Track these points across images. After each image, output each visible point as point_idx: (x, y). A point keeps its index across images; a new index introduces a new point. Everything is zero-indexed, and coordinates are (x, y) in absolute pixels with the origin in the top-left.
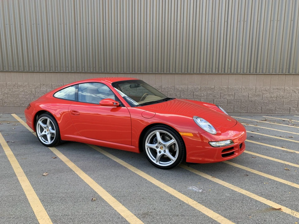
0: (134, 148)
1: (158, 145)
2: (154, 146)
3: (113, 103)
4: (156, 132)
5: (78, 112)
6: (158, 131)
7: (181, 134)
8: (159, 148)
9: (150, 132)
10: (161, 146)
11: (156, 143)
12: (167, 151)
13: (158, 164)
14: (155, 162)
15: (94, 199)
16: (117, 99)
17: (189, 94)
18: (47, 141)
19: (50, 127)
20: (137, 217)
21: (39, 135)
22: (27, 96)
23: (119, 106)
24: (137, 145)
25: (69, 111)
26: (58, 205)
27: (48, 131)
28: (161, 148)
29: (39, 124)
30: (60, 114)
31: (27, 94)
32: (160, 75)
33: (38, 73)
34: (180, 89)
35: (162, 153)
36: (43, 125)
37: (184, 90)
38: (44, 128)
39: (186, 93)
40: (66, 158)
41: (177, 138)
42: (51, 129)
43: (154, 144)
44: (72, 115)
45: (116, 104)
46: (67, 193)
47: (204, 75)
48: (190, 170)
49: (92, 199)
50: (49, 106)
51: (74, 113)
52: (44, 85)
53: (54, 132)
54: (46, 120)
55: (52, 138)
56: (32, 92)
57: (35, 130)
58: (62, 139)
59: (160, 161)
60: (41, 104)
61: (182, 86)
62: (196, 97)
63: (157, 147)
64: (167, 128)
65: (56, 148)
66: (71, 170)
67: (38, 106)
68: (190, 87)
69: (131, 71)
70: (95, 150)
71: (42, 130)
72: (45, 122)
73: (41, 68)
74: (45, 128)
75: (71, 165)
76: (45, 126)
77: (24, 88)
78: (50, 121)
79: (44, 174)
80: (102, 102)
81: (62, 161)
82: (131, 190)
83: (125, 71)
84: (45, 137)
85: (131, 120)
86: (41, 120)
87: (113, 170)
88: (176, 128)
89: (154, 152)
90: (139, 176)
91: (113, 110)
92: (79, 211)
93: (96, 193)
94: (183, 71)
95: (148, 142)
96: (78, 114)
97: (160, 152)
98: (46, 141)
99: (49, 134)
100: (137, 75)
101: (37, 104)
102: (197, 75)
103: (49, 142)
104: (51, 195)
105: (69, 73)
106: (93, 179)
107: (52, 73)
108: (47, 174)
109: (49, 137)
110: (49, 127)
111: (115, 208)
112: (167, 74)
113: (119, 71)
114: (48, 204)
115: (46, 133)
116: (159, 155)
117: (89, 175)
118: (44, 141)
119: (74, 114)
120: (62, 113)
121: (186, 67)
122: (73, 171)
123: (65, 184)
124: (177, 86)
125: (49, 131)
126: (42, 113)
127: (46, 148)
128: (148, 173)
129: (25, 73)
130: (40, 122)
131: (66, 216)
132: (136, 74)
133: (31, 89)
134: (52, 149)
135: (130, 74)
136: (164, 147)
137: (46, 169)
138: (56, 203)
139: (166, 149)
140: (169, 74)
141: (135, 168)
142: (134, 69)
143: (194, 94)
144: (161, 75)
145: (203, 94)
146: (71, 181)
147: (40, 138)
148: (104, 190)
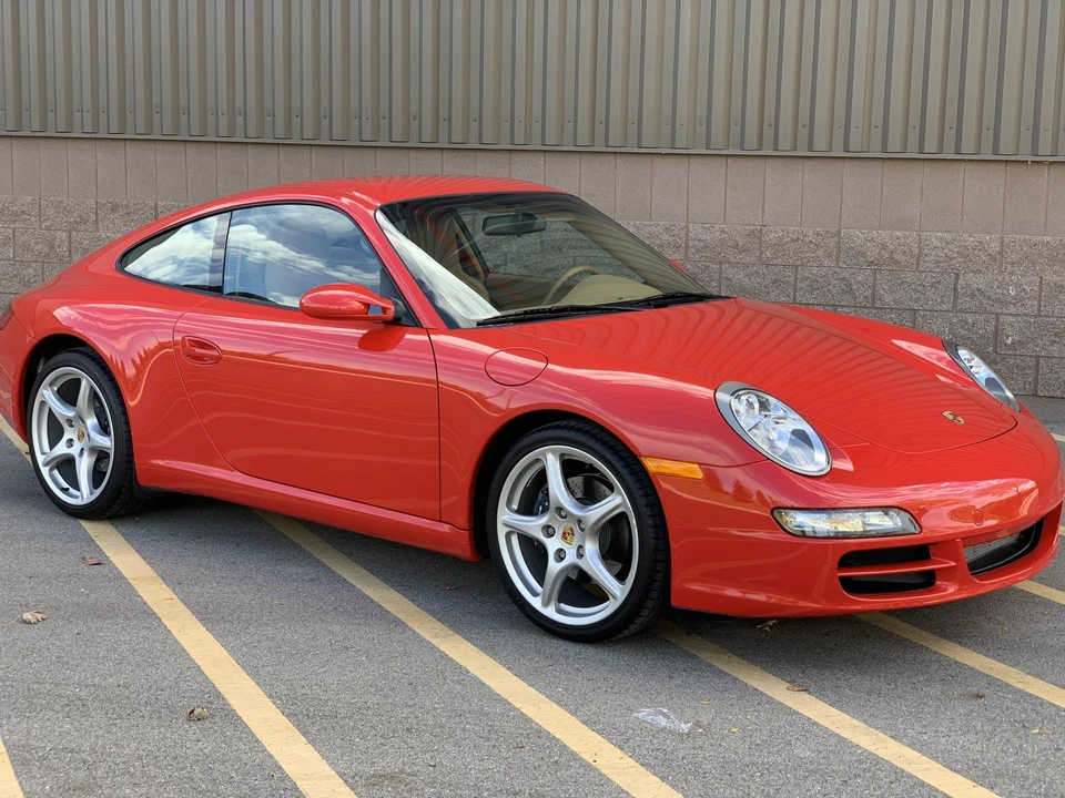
0: (448, 531)
1: (551, 519)
2: (533, 525)
3: (368, 305)
4: (544, 454)
5: (212, 348)
6: (553, 452)
7: (651, 465)
8: (559, 533)
9: (516, 455)
10: (568, 524)
11: (546, 510)
12: (591, 548)
13: (550, 612)
14: (536, 603)
15: (198, 711)
16: (390, 287)
17: (928, 280)
18: (77, 487)
19: (92, 421)
20: (346, 781)
21: (40, 459)
22: (31, 271)
23: (396, 322)
24: (463, 519)
25: (176, 343)
26: (48, 719)
27: (81, 437)
28: (564, 536)
29: (43, 403)
30: (133, 361)
31: (29, 257)
32: (752, 163)
33: (87, 145)
34: (872, 252)
35: (571, 558)
36: (62, 411)
37: (897, 257)
38: (65, 426)
39: (908, 276)
40: (147, 567)
41: (633, 487)
42: (94, 428)
43: (536, 514)
44: (189, 362)
45: (384, 310)
46: (100, 686)
47: (1022, 169)
48: (702, 656)
49: (192, 712)
50: (97, 315)
51: (197, 350)
52: (114, 208)
53: (107, 442)
54: (77, 382)
55: (97, 476)
56: (52, 247)
57: (26, 432)
58: (143, 479)
59: (561, 599)
60: (62, 304)
61: (884, 235)
62: (972, 305)
63: (550, 531)
64: (593, 436)
65: (116, 527)
66: (148, 613)
67: (49, 313)
68: (933, 239)
69: (583, 139)
70: (293, 543)
71: (56, 433)
72: (68, 394)
73: (103, 116)
74: (69, 421)
75: (156, 593)
76: (71, 414)
77: (17, 225)
78: (92, 387)
79: (27, 616)
80: (314, 300)
81: (123, 578)
82: (373, 700)
83: (551, 138)
84: (66, 466)
85: (439, 391)
86: (51, 384)
87: (337, 628)
88: (629, 435)
89: (536, 554)
90: (443, 656)
91: (365, 343)
92: (125, 743)
93: (219, 695)
94: (931, 144)
95: (509, 503)
96: (211, 357)
97: (560, 555)
98: (72, 490)
99: (86, 454)
100: (620, 160)
101: (43, 304)
102: (980, 169)
103: (85, 494)
104: (36, 686)
105: (250, 149)
106: (231, 651)
107: (159, 146)
108: (39, 616)
109: (84, 467)
110: (85, 416)
111: (271, 750)
112: (794, 161)
113: (520, 138)
114: (12, 713)
115: (74, 451)
116: (554, 567)
117: (220, 636)
118: (65, 490)
119: (199, 358)
120: (140, 356)
121: (915, 120)
122: (158, 617)
123: (104, 657)
124: (858, 236)
125: (85, 439)
126: (60, 345)
127: (72, 523)
128: (491, 650)
129: (26, 141)
130: (47, 394)
131: (72, 751)
132: (612, 158)
133: (48, 229)
134: (93, 529)
135: (576, 158)
136: (577, 529)
137: (41, 601)
138: (43, 712)
139: (584, 540)
140: (807, 162)
141: (439, 625)
142: (600, 128)
143: (961, 282)
144: (759, 162)
145: (1017, 285)
146: (133, 651)
147: (45, 471)
148: (257, 691)
